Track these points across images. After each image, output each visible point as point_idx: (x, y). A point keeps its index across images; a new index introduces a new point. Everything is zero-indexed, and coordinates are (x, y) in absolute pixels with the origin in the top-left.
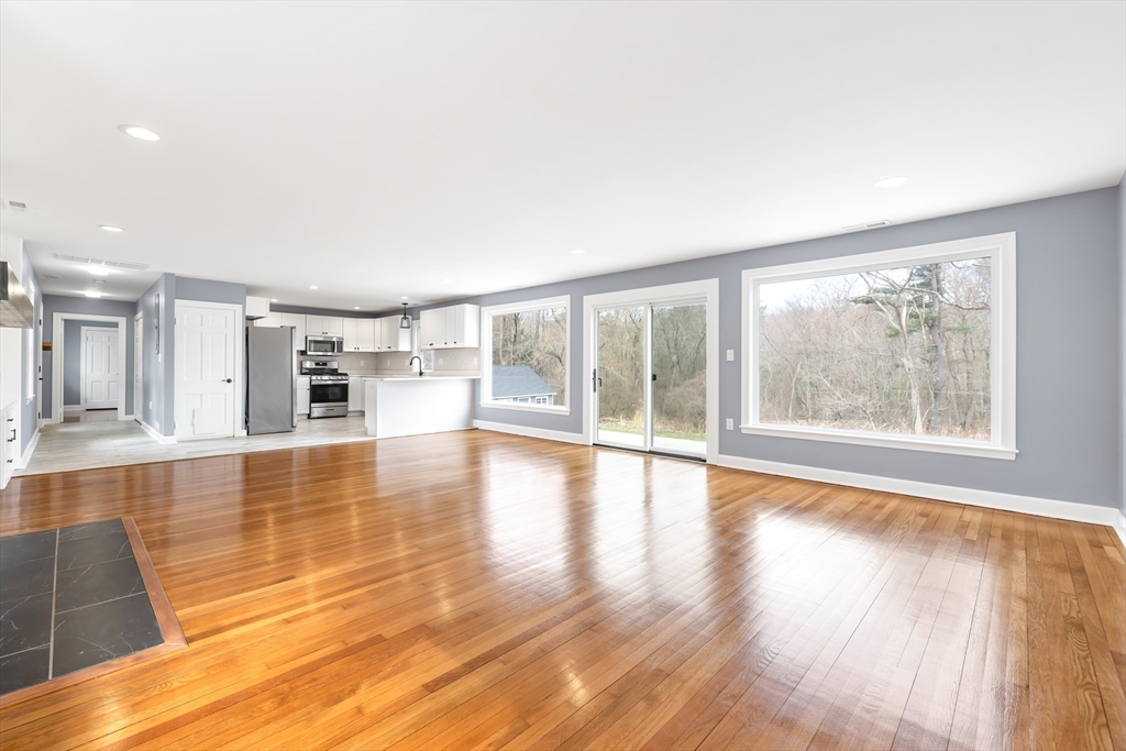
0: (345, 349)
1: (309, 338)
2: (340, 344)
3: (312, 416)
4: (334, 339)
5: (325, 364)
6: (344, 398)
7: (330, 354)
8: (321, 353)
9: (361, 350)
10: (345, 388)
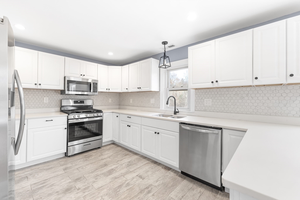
0: (99, 90)
1: (67, 79)
2: (95, 85)
3: (69, 154)
4: (90, 81)
5: (82, 102)
6: (99, 133)
7: (86, 93)
8: (80, 93)
9: (111, 91)
10: (100, 123)
